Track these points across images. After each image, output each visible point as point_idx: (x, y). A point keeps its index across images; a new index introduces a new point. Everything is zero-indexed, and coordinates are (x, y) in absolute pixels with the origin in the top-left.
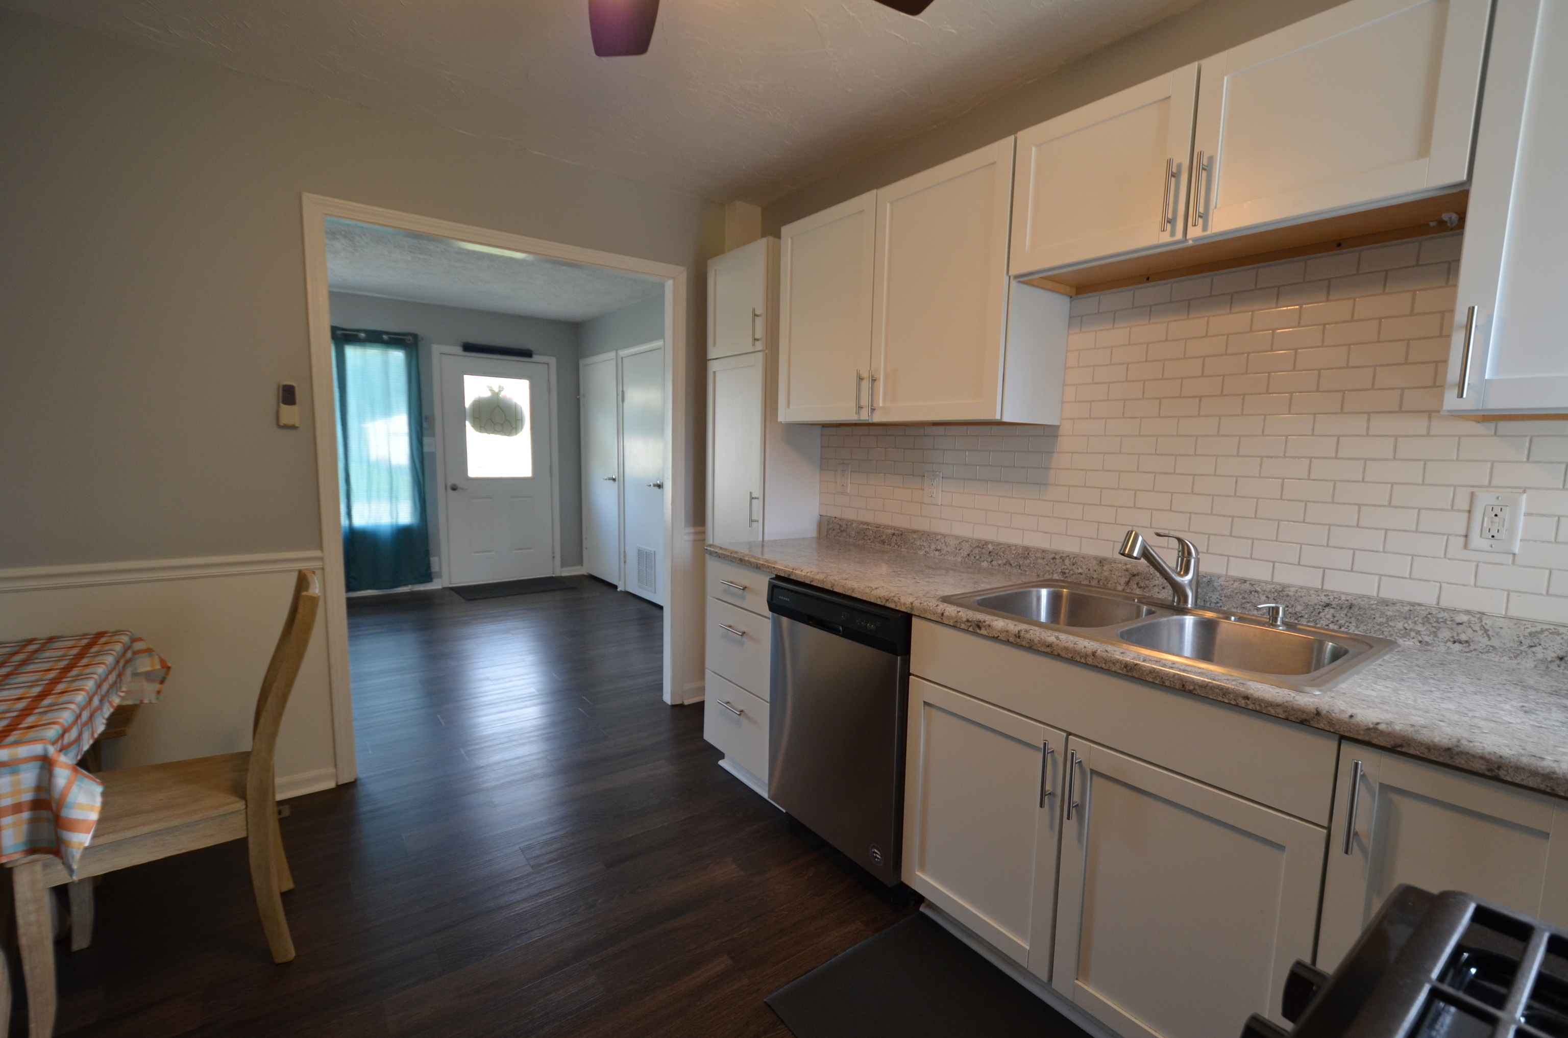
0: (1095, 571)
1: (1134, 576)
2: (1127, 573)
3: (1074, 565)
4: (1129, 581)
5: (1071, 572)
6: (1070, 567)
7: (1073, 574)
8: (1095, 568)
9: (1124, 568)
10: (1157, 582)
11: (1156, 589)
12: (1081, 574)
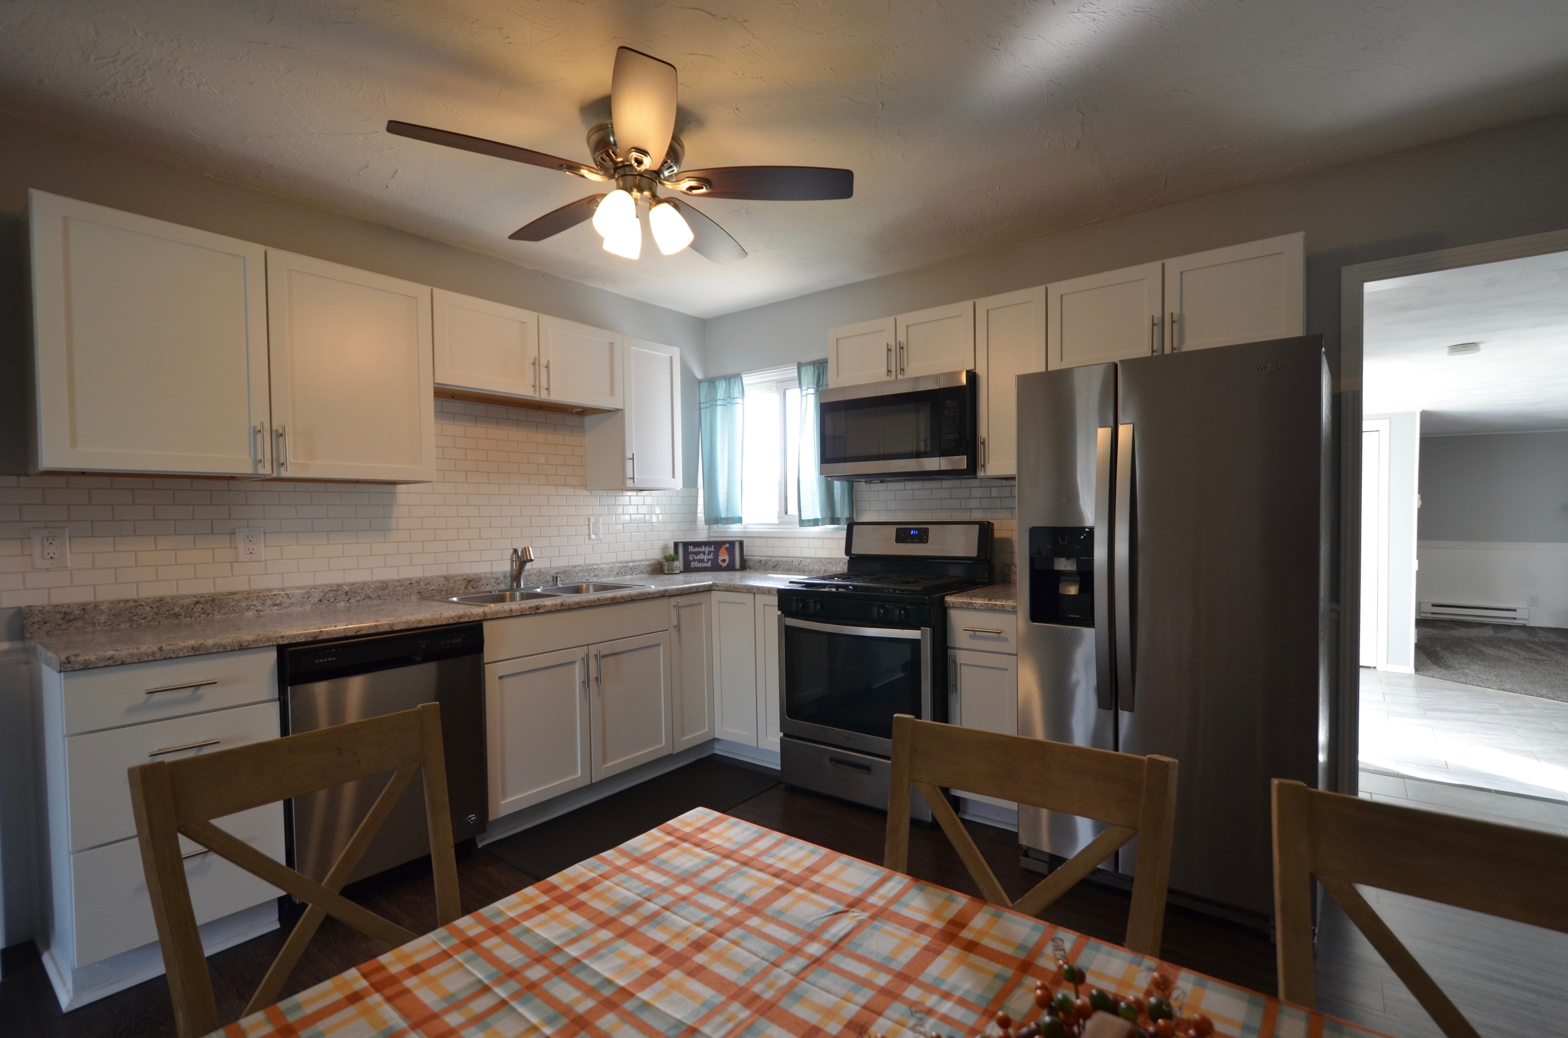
0: (444, 585)
1: (469, 582)
2: (465, 581)
3: (427, 584)
4: (467, 586)
5: (426, 590)
6: (424, 587)
7: (427, 592)
8: (443, 583)
9: (463, 578)
10: (483, 582)
11: (483, 587)
12: (433, 590)
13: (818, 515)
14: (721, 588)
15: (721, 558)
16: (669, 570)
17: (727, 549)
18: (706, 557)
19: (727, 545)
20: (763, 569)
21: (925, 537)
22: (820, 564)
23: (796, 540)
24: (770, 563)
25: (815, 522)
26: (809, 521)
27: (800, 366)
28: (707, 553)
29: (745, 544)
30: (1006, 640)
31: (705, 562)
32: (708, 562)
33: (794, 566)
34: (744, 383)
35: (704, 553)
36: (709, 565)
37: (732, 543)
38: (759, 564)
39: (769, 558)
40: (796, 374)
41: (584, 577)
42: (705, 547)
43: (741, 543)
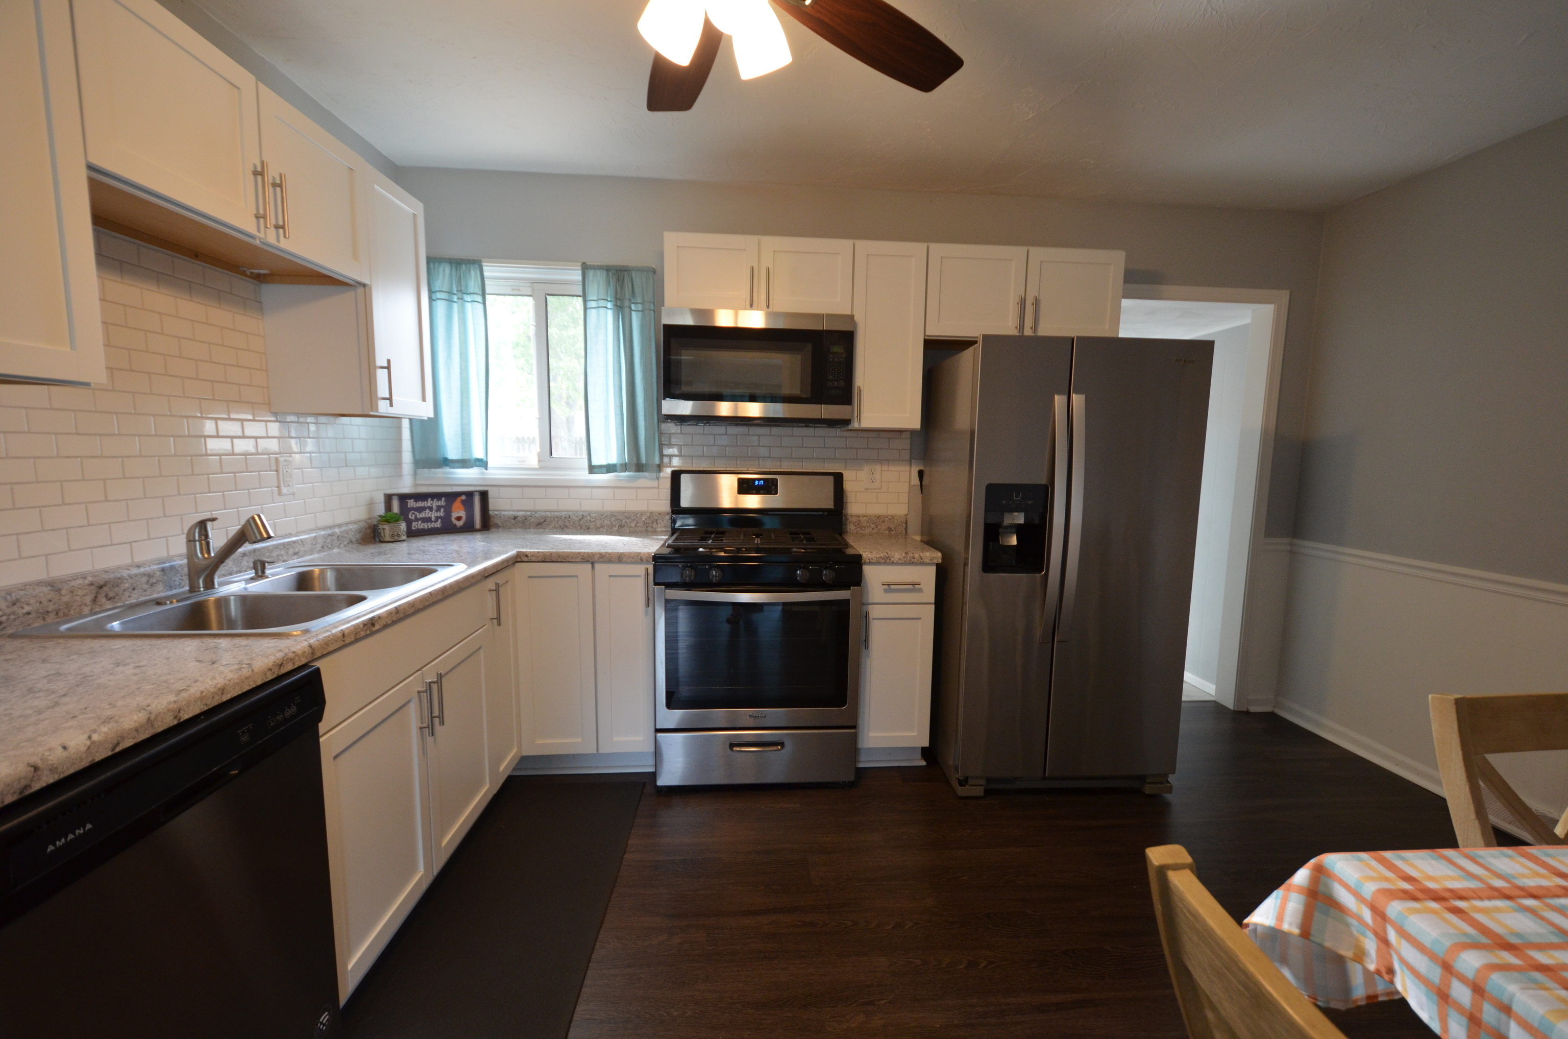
0: (50, 601)
1: (101, 587)
2: (92, 587)
3: (14, 604)
4: (96, 597)
5: (12, 617)
6: (8, 611)
7: (15, 620)
8: (49, 597)
9: (87, 582)
10: (127, 585)
11: (127, 594)
12: (28, 613)
13: (613, 459)
14: (533, 559)
15: (455, 515)
16: (393, 536)
17: (463, 502)
18: (433, 515)
19: (463, 497)
20: (522, 528)
21: (773, 487)
22: (613, 519)
23: (570, 489)
24: (532, 520)
25: (610, 468)
26: (601, 467)
27: (585, 268)
28: (435, 508)
29: (490, 495)
30: (920, 590)
31: (432, 522)
32: (436, 521)
33: (572, 523)
34: (486, 274)
35: (431, 509)
36: (438, 525)
37: (470, 495)
38: (513, 521)
39: (529, 513)
40: (580, 278)
41: (280, 557)
42: (433, 500)
43: (484, 495)
